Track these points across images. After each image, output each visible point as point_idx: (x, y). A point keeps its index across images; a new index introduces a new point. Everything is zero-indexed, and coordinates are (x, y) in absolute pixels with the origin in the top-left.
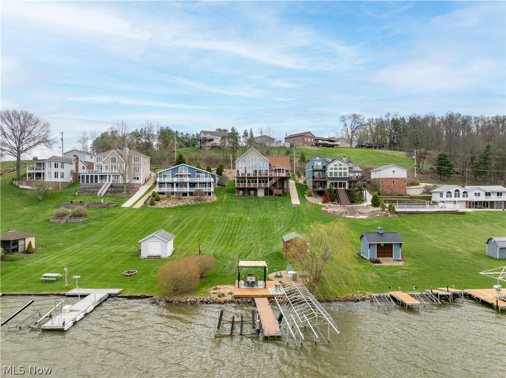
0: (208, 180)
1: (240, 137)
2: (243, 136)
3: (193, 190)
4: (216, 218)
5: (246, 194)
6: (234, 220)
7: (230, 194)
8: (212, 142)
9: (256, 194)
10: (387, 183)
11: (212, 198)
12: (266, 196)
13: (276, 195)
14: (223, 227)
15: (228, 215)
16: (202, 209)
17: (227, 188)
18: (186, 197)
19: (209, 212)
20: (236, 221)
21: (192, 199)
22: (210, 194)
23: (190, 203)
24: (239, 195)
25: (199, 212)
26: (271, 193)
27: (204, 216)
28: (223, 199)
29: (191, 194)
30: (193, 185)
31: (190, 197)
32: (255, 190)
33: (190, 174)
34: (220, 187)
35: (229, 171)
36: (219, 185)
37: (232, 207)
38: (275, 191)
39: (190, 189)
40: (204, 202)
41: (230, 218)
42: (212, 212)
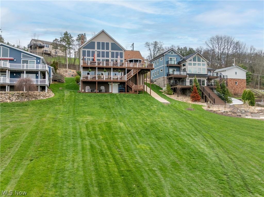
0: (41, 67)
1: (73, 41)
2: (77, 40)
3: (16, 82)
4: (59, 125)
5: (96, 91)
6: (98, 129)
7: (72, 91)
8: (43, 49)
9: (107, 91)
10: (231, 84)
11: (48, 95)
12: (123, 93)
13: (136, 92)
14: (83, 149)
15: (80, 119)
16: (30, 109)
17: (65, 84)
18: (4, 92)
19: (43, 115)
20: (102, 132)
21: (13, 95)
22: (43, 88)
23: (9, 101)
24: (85, 92)
25: (24, 115)
26: (129, 89)
27: (34, 123)
28: (64, 96)
29: (12, 87)
30: (15, 74)
31: (10, 92)
32: (106, 84)
33: (12, 58)
34: (56, 83)
35: (64, 69)
36: (54, 80)
37: (81, 106)
38: (134, 87)
39: (11, 81)
40: (34, 99)
41: (87, 126)
42: (48, 115)
